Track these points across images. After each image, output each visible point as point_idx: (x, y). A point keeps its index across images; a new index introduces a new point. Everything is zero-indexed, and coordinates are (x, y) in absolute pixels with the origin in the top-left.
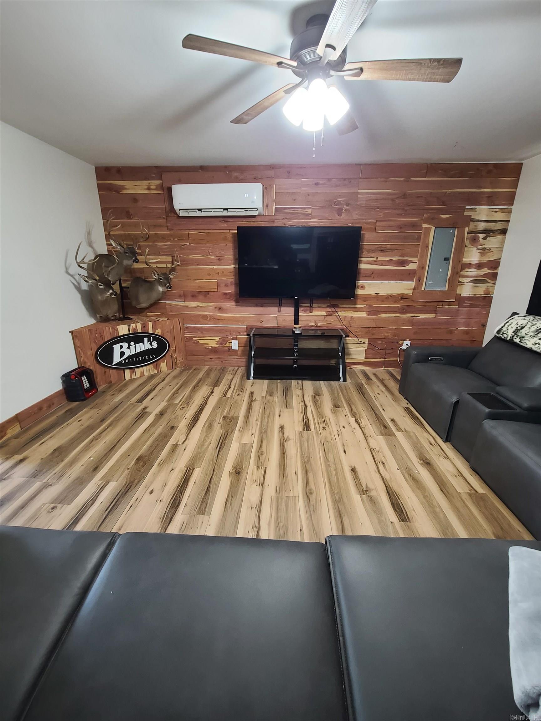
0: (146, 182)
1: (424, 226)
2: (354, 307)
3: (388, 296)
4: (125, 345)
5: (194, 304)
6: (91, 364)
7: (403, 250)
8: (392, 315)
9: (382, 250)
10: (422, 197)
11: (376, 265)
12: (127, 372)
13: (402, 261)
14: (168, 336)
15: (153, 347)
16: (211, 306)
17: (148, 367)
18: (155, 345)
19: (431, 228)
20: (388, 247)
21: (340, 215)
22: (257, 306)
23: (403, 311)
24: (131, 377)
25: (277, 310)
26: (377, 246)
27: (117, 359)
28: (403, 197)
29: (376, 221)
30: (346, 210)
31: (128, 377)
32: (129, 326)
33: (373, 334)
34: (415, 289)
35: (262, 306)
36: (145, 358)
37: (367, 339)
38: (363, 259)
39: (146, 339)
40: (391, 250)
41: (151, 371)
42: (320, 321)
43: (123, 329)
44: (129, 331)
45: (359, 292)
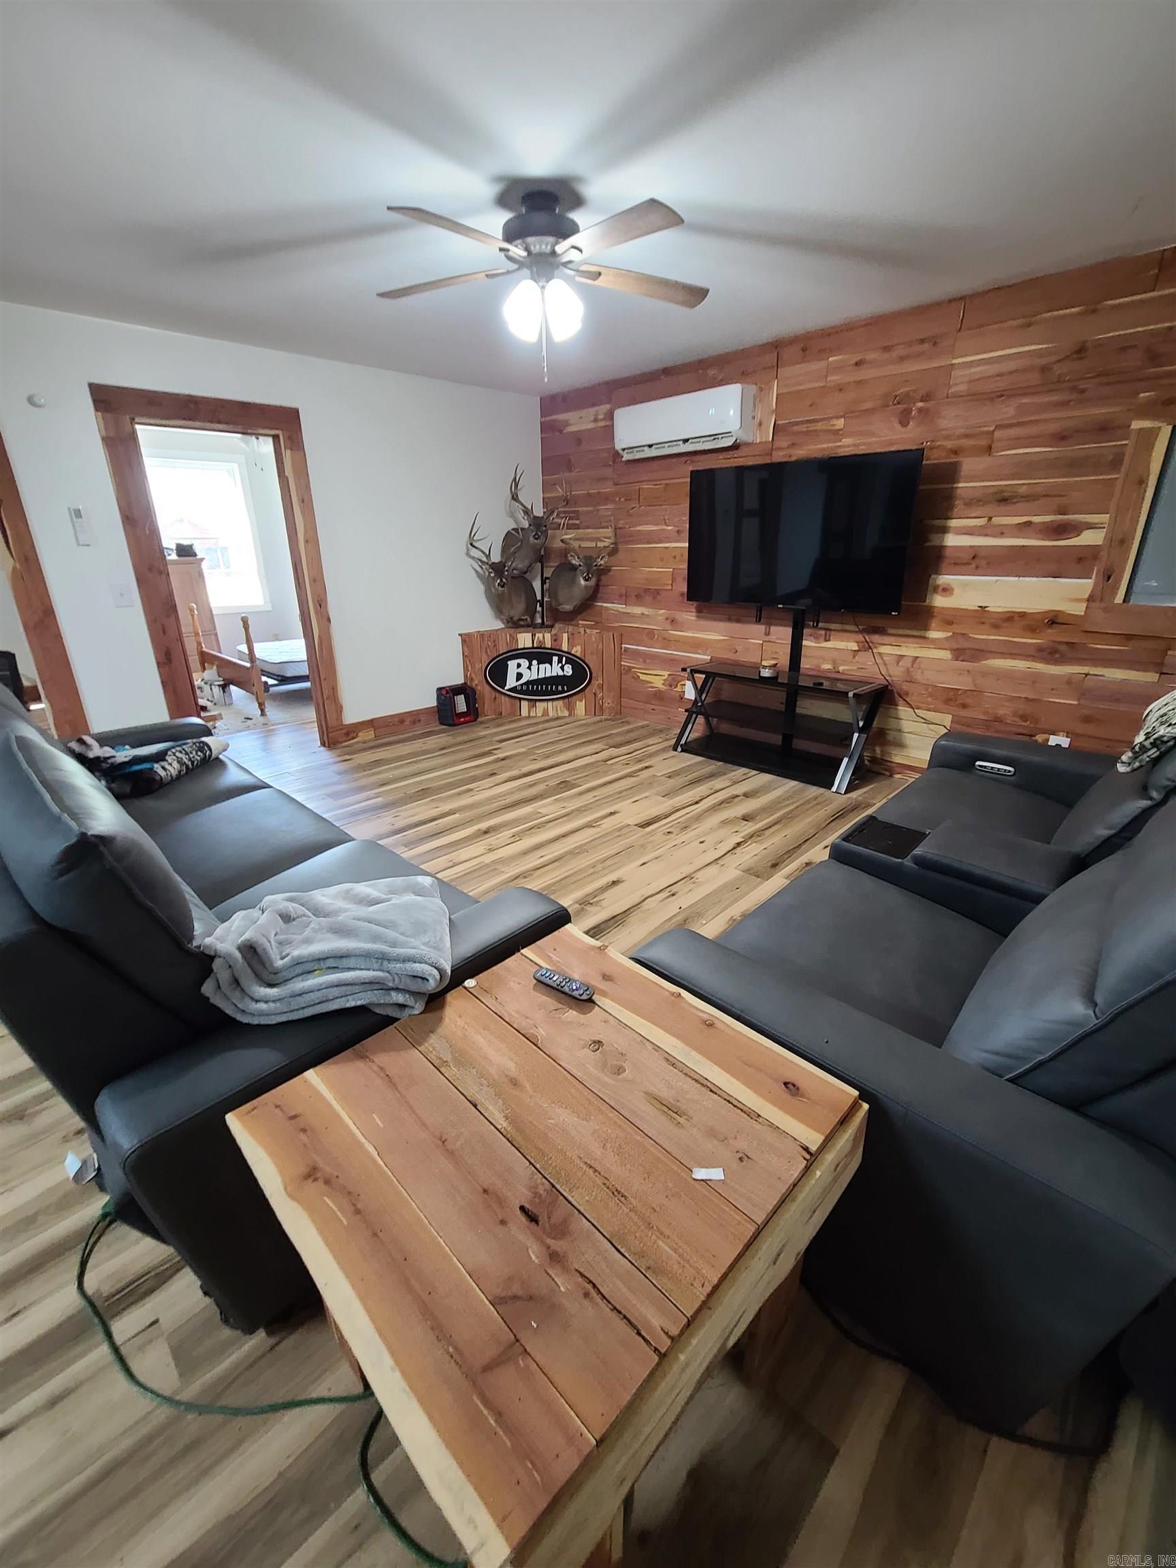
0: (592, 411)
1: (1136, 425)
2: (922, 635)
3: (1012, 614)
4: (524, 663)
5: (637, 610)
6: (479, 683)
7: (1065, 496)
8: (1020, 665)
9: (1004, 499)
10: (1136, 346)
11: (986, 535)
12: (525, 704)
13: (1059, 525)
14: (592, 661)
15: (565, 673)
16: (661, 615)
17: (555, 703)
18: (568, 670)
19: (1160, 428)
20: (1022, 490)
21: (904, 423)
22: (730, 620)
23: (1051, 654)
24: (529, 713)
25: (764, 631)
26: (992, 490)
27: (511, 682)
28: (1075, 356)
29: (992, 429)
30: (920, 410)
31: (524, 712)
32: (533, 635)
33: (964, 706)
34: (1093, 601)
35: (738, 621)
36: (552, 688)
37: (950, 717)
38: (954, 523)
39: (555, 659)
40: (1029, 498)
41: (559, 712)
42: (844, 663)
43: (525, 640)
44: (533, 643)
45: (939, 601)
